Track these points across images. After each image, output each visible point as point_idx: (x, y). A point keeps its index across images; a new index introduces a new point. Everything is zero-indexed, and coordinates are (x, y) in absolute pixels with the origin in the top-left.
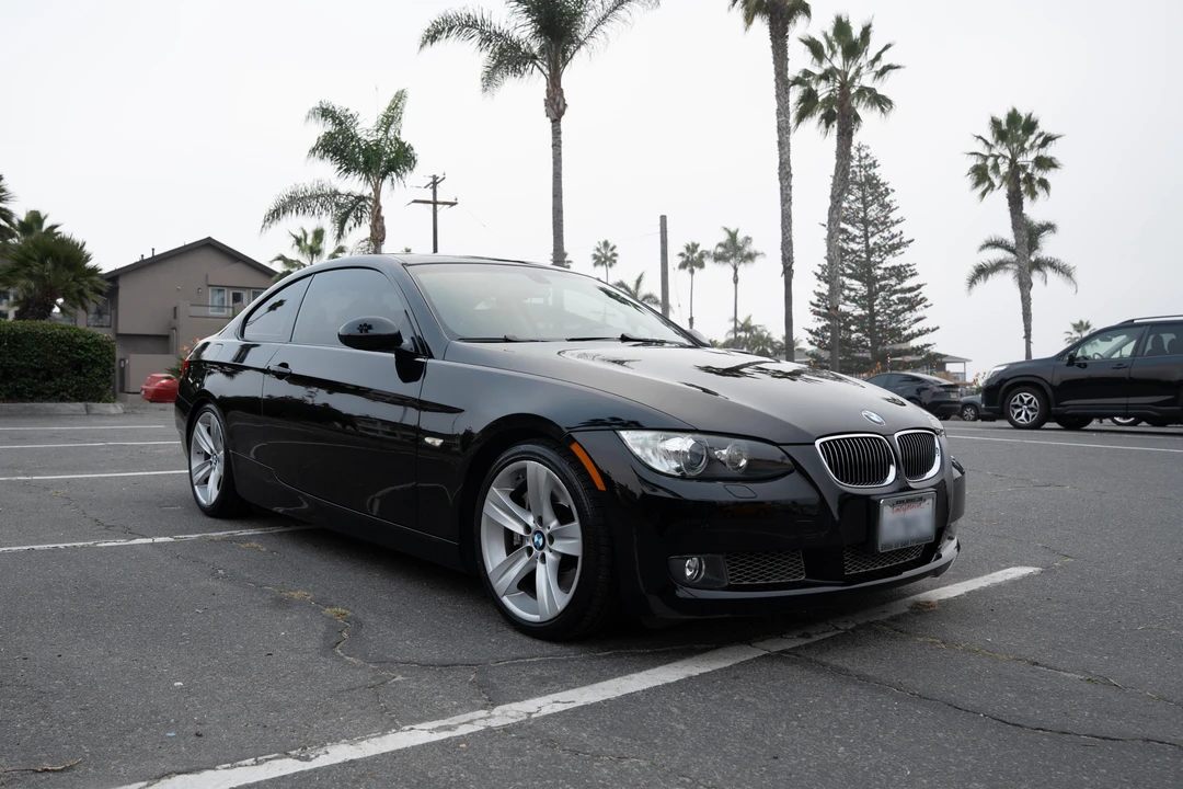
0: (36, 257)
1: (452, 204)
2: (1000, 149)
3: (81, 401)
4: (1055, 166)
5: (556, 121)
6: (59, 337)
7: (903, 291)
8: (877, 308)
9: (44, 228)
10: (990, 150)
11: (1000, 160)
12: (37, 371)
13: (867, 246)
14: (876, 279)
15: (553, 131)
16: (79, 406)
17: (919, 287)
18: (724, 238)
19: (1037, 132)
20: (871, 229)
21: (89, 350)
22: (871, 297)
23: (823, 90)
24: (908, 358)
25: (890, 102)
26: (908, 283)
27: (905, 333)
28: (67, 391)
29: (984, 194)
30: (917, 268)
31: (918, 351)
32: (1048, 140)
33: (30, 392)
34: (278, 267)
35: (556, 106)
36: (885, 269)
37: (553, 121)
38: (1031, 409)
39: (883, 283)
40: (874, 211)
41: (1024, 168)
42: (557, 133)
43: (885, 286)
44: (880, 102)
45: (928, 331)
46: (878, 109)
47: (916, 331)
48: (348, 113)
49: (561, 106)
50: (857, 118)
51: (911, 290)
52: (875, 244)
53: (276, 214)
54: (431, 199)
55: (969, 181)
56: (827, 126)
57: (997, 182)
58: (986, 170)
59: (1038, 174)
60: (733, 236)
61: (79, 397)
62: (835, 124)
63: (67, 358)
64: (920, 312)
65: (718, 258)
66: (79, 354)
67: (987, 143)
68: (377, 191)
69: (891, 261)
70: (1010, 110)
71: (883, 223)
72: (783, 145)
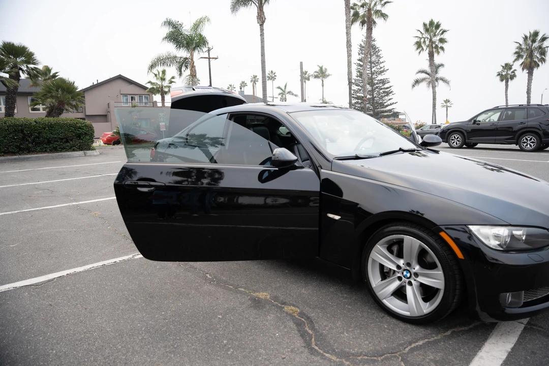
0: (54, 89)
1: (216, 58)
2: (426, 35)
3: (81, 150)
4: (446, 42)
5: (262, 25)
6: (70, 124)
7: (384, 89)
8: (375, 95)
9: (51, 74)
10: (422, 35)
11: (426, 39)
12: (62, 139)
13: (372, 72)
14: (375, 84)
15: (261, 29)
16: (81, 153)
17: (390, 87)
18: (318, 69)
19: (440, 29)
20: (373, 65)
21: (83, 129)
22: (373, 91)
23: (362, 12)
24: (386, 114)
25: (387, 16)
26: (386, 86)
27: (385, 104)
28: (75, 147)
29: (420, 53)
30: (390, 80)
31: (390, 111)
32: (444, 31)
33: (60, 148)
34: (149, 86)
35: (261, 19)
36: (378, 80)
37: (260, 25)
38: (458, 141)
39: (377, 85)
40: (374, 58)
41: (435, 42)
42: (262, 30)
43: (378, 86)
44: (384, 16)
45: (393, 103)
46: (383, 19)
47: (389, 104)
48: (179, 23)
49: (264, 19)
50: (375, 23)
51: (387, 88)
52: (374, 71)
53: (152, 67)
54: (207, 56)
55: (415, 47)
56: (362, 26)
57: (425, 48)
58: (421, 43)
59: (440, 45)
60: (321, 68)
61: (81, 149)
62: (366, 25)
63: (74, 133)
64: (391, 96)
65: (316, 77)
66: (79, 131)
67: (421, 33)
68: (192, 55)
69: (380, 77)
70: (431, 20)
71: (377, 63)
72: (348, 34)
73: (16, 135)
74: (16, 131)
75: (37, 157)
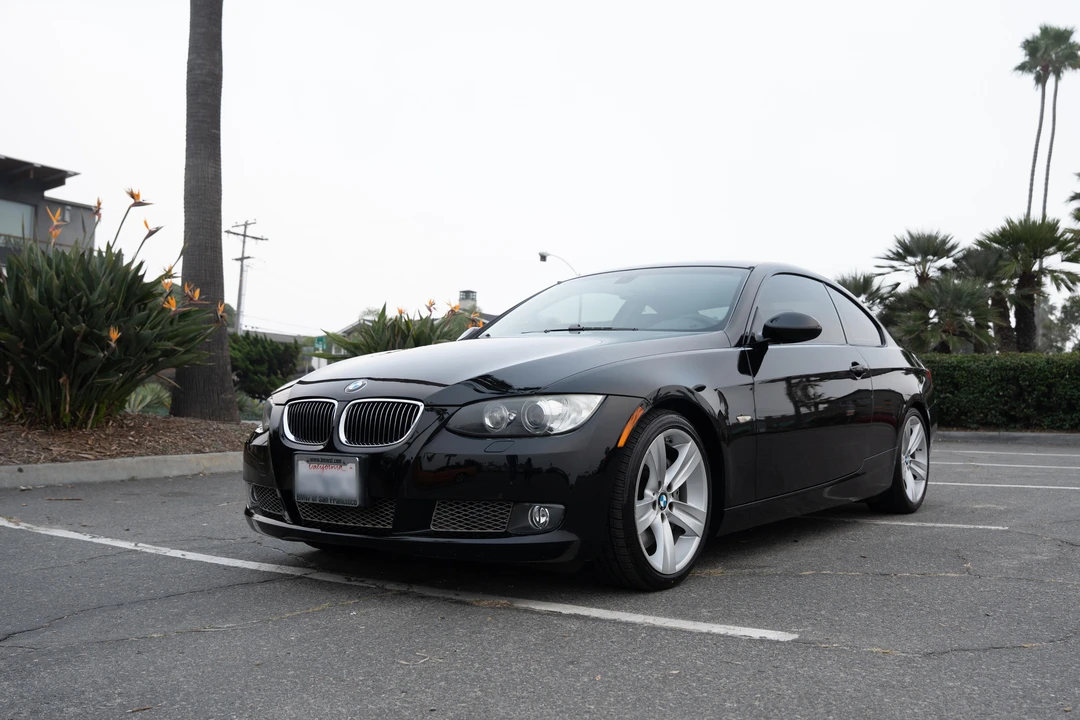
73: (1002, 388)
74: (1003, 379)
75: (1034, 438)
